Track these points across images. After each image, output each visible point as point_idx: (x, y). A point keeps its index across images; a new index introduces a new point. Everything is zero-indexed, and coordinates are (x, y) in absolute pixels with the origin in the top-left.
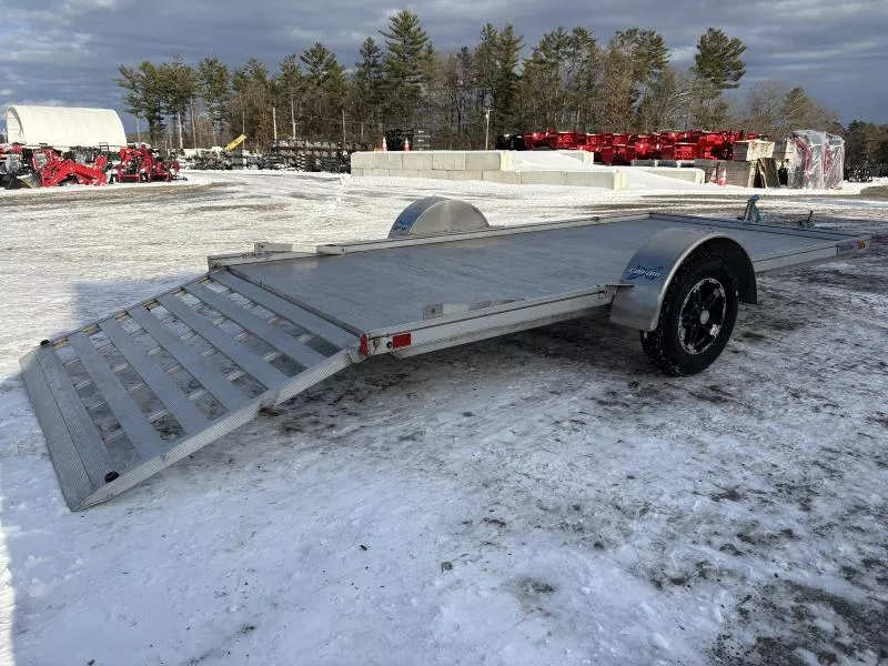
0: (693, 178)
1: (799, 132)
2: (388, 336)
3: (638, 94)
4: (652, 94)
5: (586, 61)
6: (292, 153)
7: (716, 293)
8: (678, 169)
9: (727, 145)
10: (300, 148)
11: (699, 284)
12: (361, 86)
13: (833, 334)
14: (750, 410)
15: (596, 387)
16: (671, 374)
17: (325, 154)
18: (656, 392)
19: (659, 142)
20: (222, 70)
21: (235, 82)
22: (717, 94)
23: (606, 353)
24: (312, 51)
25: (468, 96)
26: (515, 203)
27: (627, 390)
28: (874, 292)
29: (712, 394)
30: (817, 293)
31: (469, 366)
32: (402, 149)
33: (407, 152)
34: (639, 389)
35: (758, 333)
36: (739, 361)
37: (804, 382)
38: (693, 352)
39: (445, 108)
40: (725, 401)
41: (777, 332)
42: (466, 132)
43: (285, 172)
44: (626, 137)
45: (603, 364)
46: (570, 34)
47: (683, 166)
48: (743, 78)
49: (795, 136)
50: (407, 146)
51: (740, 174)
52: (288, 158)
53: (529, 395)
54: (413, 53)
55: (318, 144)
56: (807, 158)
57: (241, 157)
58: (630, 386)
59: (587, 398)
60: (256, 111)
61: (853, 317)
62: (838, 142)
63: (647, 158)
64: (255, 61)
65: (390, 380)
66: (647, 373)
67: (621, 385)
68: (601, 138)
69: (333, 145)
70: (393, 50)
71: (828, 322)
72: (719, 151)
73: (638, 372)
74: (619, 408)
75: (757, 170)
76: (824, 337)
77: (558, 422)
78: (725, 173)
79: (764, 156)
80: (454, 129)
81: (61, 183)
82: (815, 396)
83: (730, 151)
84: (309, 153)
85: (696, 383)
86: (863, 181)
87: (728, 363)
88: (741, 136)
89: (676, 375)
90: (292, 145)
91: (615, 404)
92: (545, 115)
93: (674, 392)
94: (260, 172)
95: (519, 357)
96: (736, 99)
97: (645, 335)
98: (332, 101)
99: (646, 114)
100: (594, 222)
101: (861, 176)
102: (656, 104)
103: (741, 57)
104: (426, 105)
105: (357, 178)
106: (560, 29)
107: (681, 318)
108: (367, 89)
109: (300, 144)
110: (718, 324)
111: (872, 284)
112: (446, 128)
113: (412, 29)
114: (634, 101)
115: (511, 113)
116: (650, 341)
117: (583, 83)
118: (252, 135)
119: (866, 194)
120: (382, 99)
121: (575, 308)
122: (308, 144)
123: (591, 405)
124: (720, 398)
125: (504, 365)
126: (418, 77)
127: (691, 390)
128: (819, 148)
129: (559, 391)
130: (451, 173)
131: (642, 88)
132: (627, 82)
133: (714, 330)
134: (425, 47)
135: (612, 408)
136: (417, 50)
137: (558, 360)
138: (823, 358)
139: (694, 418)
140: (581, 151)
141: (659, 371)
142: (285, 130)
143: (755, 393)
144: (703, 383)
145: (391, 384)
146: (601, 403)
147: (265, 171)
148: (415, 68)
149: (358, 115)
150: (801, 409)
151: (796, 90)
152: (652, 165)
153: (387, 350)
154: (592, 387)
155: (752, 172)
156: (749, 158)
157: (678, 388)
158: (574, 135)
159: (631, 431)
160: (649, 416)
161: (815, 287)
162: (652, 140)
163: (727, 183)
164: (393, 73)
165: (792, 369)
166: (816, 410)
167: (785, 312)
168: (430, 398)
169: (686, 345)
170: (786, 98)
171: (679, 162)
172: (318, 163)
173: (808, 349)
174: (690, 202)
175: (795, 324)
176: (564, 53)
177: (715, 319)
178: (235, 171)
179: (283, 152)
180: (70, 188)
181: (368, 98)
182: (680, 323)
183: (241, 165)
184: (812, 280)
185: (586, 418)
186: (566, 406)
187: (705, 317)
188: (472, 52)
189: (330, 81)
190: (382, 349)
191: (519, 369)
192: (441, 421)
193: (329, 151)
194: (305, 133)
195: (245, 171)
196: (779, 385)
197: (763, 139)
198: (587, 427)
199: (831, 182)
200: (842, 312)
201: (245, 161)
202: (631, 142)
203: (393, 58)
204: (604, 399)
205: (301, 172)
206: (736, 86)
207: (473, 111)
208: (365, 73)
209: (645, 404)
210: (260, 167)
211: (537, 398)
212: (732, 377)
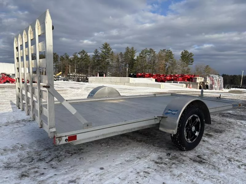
0: (182, 86)
1: (210, 75)
2: (66, 136)
3: (166, 65)
4: (170, 65)
5: (153, 57)
6: (73, 77)
7: (197, 120)
8: (179, 84)
9: (191, 78)
10: (76, 76)
11: (191, 117)
12: (94, 61)
13: (235, 135)
14: (214, 167)
15: (154, 155)
16: (182, 150)
17: (82, 78)
18: (177, 158)
19: (173, 77)
20: (57, 56)
21: (60, 59)
22: (187, 66)
23: (158, 141)
24: (82, 52)
25: (122, 64)
26: (133, 91)
27: (166, 157)
28: (243, 120)
29: (198, 159)
30: (226, 120)
31: (107, 145)
32: (103, 76)
33: (104, 77)
34: (171, 156)
35: (210, 134)
36: (206, 145)
37: (231, 154)
38: (190, 142)
39: (116, 67)
40: (204, 163)
41: (216, 133)
42: (121, 73)
43: (71, 82)
44: (164, 75)
45: (157, 145)
46: (149, 50)
47: (180, 83)
48: (193, 62)
49: (209, 76)
50: (104, 76)
51: (195, 86)
52: (72, 78)
53: (128, 159)
54: (108, 53)
55: (81, 75)
56: (213, 82)
57: (59, 78)
58: (167, 155)
59: (151, 160)
60: (65, 66)
61: (240, 129)
62: (221, 78)
63: (170, 80)
64: (66, 54)
65: (76, 151)
66: (173, 149)
67: (164, 155)
68: (157, 75)
69: (85, 75)
70: (103, 52)
71: (232, 130)
72: (189, 79)
73: (170, 149)
74: (163, 165)
75: (200, 84)
76: (233, 136)
77: (138, 173)
78: (191, 85)
79: (201, 81)
80: (119, 73)
81: (4, 83)
82: (237, 161)
83: (192, 80)
84: (78, 77)
85: (191, 154)
86: (228, 89)
87: (202, 146)
88: (195, 76)
89: (184, 151)
90: (73, 75)
91: (162, 163)
92: (142, 70)
93: (184, 158)
94: (64, 82)
95: (127, 142)
96: (192, 67)
97: (172, 135)
98: (86, 64)
99: (169, 70)
100: (154, 96)
101: (228, 87)
102: (171, 68)
103: (192, 57)
104: (111, 66)
105: (90, 84)
106: (146, 49)
107: (185, 129)
108: (96, 62)
109: (76, 75)
110: (198, 131)
111: (242, 118)
112: (116, 72)
113: (108, 47)
114: (166, 67)
115: (133, 69)
116: (174, 137)
117: (152, 62)
118: (63, 72)
119: (230, 92)
120: (100, 64)
121: (146, 125)
122: (78, 75)
123: (152, 163)
124: (201, 161)
125: (121, 145)
126: (109, 59)
127: (190, 157)
128: (216, 79)
129: (140, 157)
130: (116, 83)
131: (168, 64)
132: (164, 62)
133: (197, 134)
134: (111, 52)
135: (160, 165)
136: (109, 52)
137: (141, 143)
138: (235, 144)
139: (193, 171)
140: (152, 78)
141: (178, 148)
142: (73, 71)
143: (214, 159)
144: (194, 154)
145: (75, 153)
146: (156, 163)
147: (65, 82)
148: (108, 57)
149: (93, 68)
150: (233, 167)
151: (207, 66)
152: (171, 83)
153: (65, 142)
154: (153, 155)
155: (199, 85)
156: (197, 82)
157: (185, 156)
158: (150, 74)
159: (168, 177)
160: (175, 169)
161: (225, 118)
162: (171, 76)
163: (192, 88)
164: (102, 58)
165: (225, 149)
166: (239, 167)
167: (217, 127)
168: (89, 160)
169: (187, 139)
170: (205, 68)
171: (179, 82)
172: (80, 80)
173: (229, 141)
174: (182, 92)
175: (221, 131)
176: (147, 54)
177: (197, 129)
178: (57, 81)
179: (71, 77)
180: (7, 84)
181: (96, 64)
182: (185, 131)
183: (59, 80)
184: (223, 116)
185: (150, 170)
186: (142, 164)
187: (193, 128)
188: (123, 53)
189: (86, 59)
190: (63, 142)
191: (126, 147)
192: (90, 172)
193: (84, 77)
194: (78, 72)
195: (60, 81)
196: (223, 155)
197: (200, 77)
198: (150, 175)
199: (220, 89)
200: (236, 127)
201: (60, 79)
202: (165, 77)
203: (103, 54)
204: (157, 161)
205: (75, 82)
206: (192, 64)
207: (124, 68)
208: (95, 58)
209: (173, 163)
210: (64, 80)
211: (132, 160)
212: (205, 151)
